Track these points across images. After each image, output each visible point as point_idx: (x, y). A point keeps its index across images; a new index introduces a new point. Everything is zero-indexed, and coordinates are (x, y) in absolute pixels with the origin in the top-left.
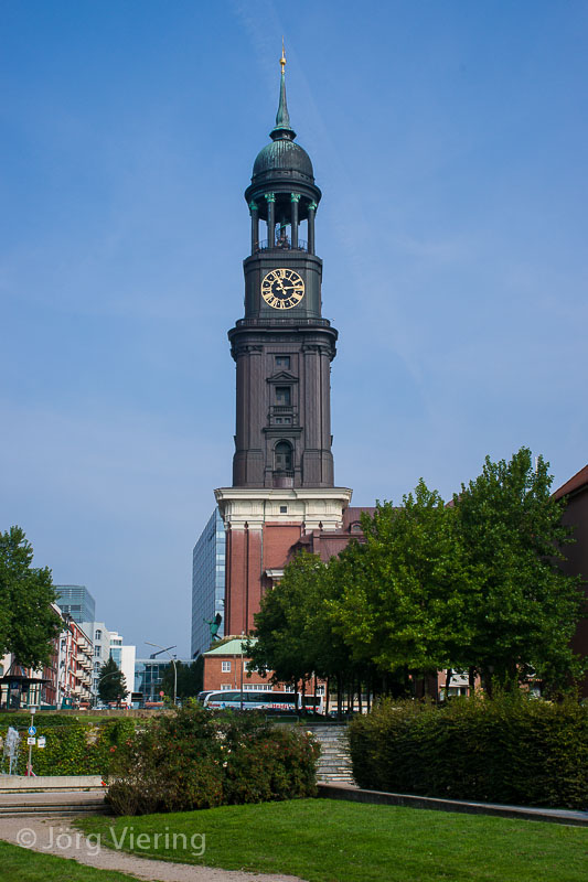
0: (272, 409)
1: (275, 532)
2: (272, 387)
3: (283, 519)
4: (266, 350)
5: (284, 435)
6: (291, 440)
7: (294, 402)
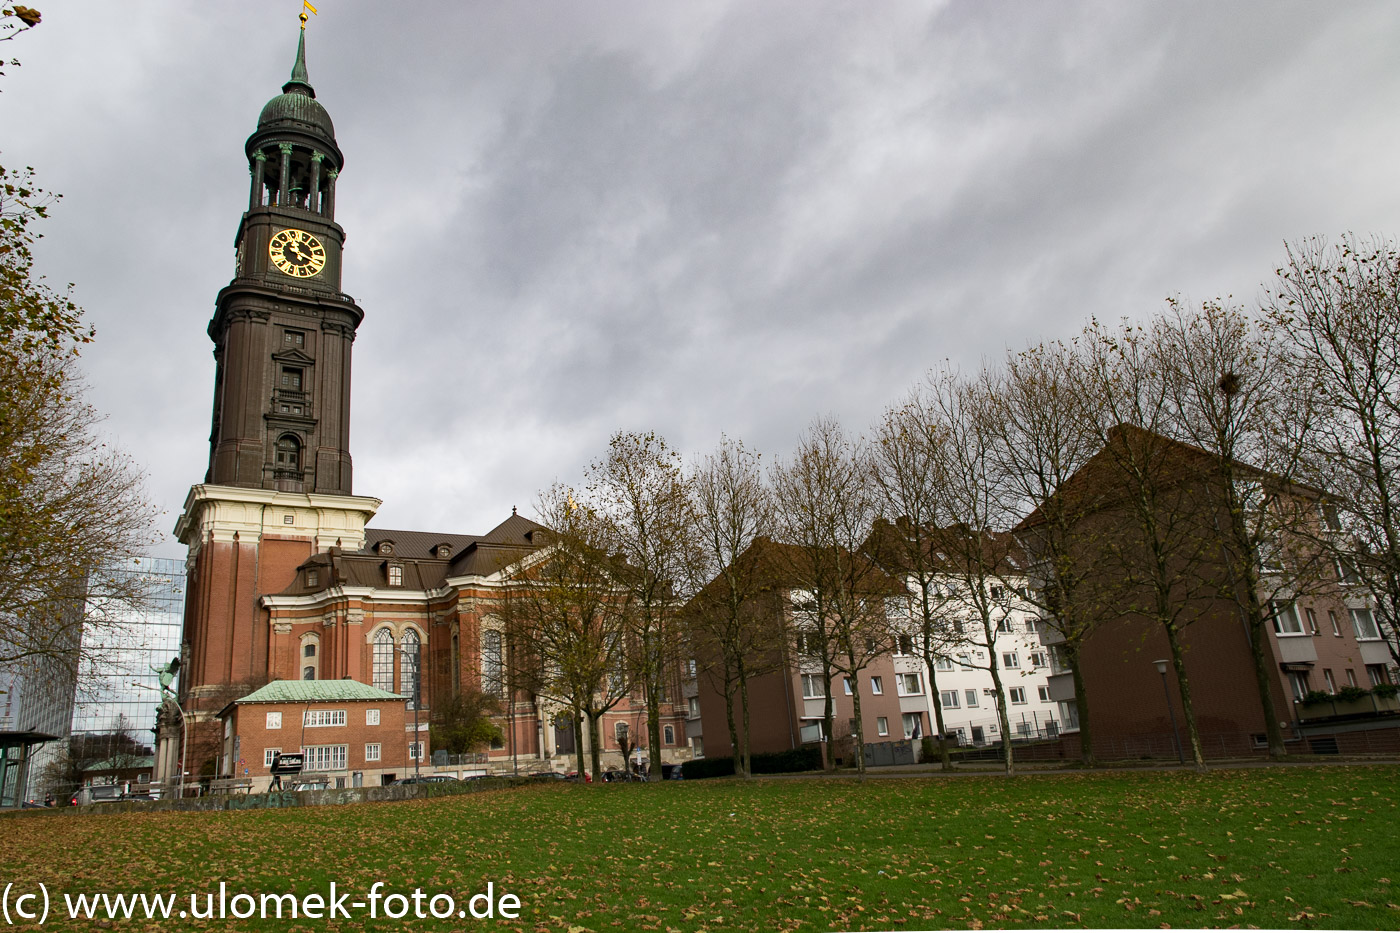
0: (277, 394)
1: (273, 549)
2: (279, 367)
3: (287, 532)
4: (273, 320)
5: (291, 427)
6: (302, 435)
7: (307, 387)
